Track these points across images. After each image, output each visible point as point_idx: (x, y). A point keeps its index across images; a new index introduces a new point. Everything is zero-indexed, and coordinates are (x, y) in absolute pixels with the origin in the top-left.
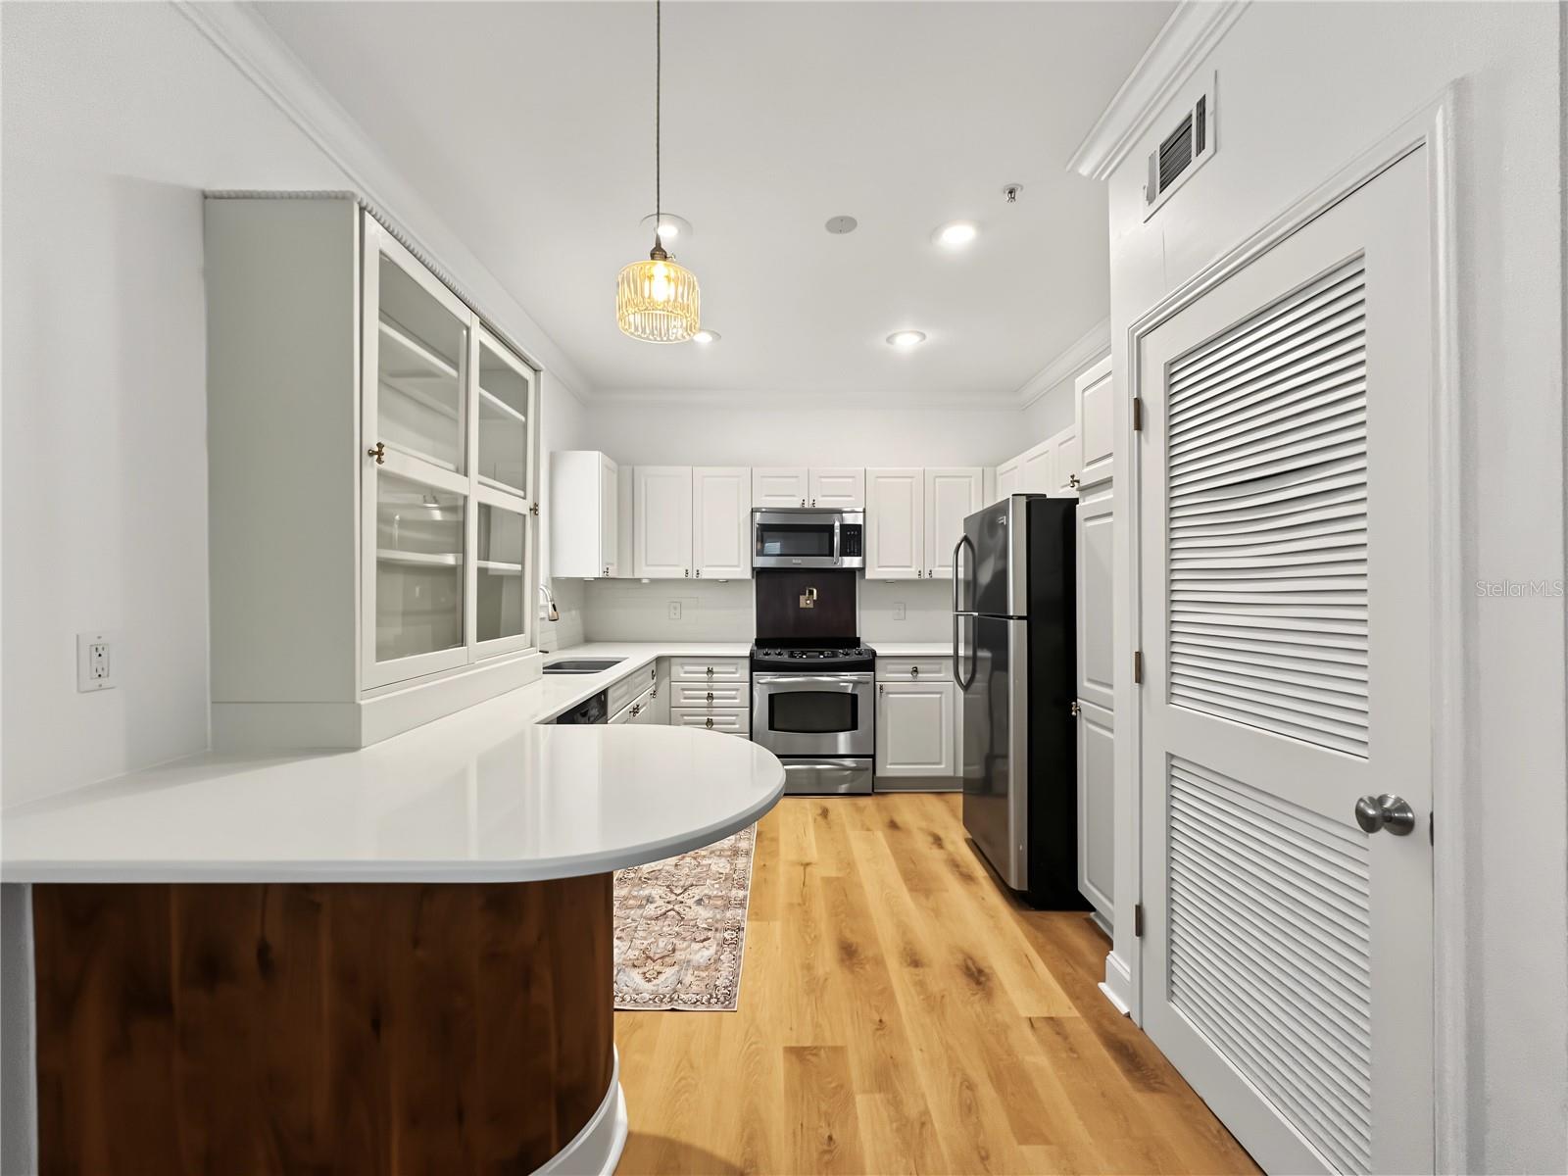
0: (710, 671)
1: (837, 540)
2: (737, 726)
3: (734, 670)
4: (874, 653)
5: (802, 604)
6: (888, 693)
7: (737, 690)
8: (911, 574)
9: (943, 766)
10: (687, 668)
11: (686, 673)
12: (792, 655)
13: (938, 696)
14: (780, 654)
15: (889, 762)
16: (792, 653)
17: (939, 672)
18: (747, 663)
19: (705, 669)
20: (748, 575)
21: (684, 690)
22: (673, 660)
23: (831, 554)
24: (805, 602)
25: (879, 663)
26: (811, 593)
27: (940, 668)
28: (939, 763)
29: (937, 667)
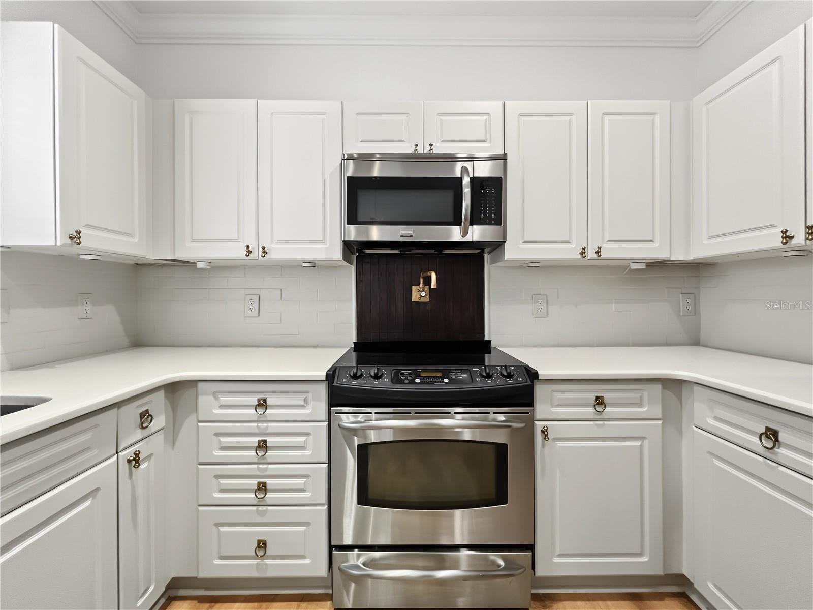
0: (262, 404)
1: (466, 203)
2: (307, 495)
3: (302, 403)
4: (533, 375)
5: (415, 297)
6: (555, 439)
7: (308, 434)
8: (570, 252)
9: (645, 559)
10: (225, 399)
11: (222, 407)
12: (396, 380)
13: (638, 443)
14: (377, 377)
15: (558, 552)
16: (398, 373)
17: (640, 404)
18: (322, 391)
19: (254, 400)
20: (337, 254)
21: (218, 435)
22: (200, 385)
23: (457, 221)
24: (419, 294)
25: (540, 391)
26: (428, 281)
27: (641, 398)
28: (640, 554)
29: (636, 395)
